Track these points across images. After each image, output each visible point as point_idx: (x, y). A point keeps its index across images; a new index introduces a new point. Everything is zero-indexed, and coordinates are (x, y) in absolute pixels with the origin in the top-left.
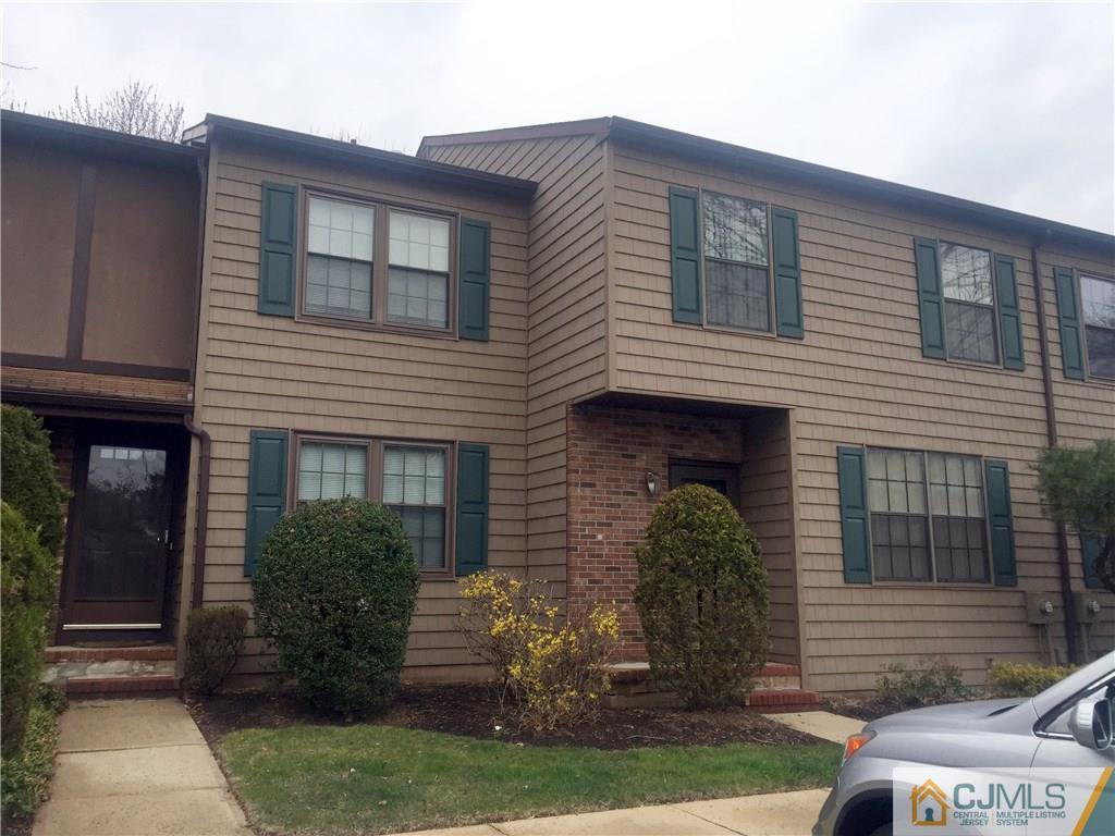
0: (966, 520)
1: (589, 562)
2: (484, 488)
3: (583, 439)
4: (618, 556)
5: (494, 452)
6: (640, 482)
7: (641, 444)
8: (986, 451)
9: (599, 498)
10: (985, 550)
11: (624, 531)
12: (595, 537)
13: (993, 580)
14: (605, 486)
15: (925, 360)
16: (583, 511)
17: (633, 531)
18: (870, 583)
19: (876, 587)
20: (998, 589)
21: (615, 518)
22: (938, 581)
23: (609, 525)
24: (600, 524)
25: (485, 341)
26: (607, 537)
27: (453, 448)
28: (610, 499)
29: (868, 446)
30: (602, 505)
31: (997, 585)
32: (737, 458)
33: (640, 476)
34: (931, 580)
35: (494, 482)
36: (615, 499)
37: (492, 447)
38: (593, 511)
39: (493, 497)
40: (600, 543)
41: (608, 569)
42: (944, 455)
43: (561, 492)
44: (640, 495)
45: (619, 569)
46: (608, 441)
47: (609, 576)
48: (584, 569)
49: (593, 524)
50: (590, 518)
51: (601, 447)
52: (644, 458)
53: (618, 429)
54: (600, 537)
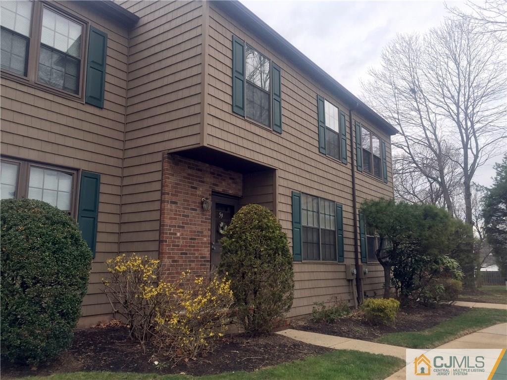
0: (330, 231)
1: (172, 249)
2: (96, 202)
3: (173, 175)
4: (186, 246)
5: (103, 179)
6: (199, 203)
7: (200, 181)
8: (336, 199)
9: (179, 211)
10: (335, 245)
11: (191, 232)
12: (176, 234)
13: (337, 260)
14: (183, 204)
15: (320, 154)
16: (171, 218)
17: (195, 232)
18: (301, 261)
19: (304, 263)
20: (339, 263)
21: (187, 224)
22: (322, 260)
23: (183, 227)
24: (179, 227)
25: (101, 108)
26: (182, 235)
27: (78, 173)
28: (184, 212)
29: (302, 193)
30: (180, 215)
31: (339, 262)
32: (240, 194)
33: (198, 200)
34: (320, 259)
35: (102, 198)
36: (187, 212)
37: (102, 176)
38: (175, 219)
39: (101, 208)
40: (178, 238)
41: (182, 254)
42: (325, 199)
43: (157, 206)
44: (199, 211)
45: (186, 254)
46: (184, 177)
47: (182, 258)
48: (170, 253)
49: (175, 226)
50: (174, 223)
51: (181, 181)
52: (201, 189)
53: (190, 171)
54: (178, 234)
